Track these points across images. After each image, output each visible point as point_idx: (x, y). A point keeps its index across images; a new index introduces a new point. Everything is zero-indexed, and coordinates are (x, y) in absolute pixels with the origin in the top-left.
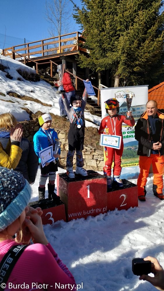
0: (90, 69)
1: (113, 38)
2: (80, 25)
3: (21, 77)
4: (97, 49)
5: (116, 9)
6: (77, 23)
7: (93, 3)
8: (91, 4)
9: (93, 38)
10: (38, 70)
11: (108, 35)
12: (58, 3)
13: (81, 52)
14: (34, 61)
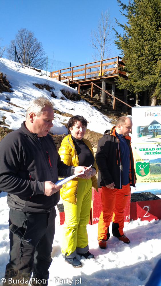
0: (128, 90)
1: (151, 62)
2: (121, 50)
3: (64, 97)
4: (135, 72)
5: (155, 36)
6: (119, 48)
7: (134, 30)
8: (131, 32)
9: (132, 62)
10: (80, 91)
11: (147, 59)
12: (103, 31)
13: (120, 75)
14: (77, 83)
